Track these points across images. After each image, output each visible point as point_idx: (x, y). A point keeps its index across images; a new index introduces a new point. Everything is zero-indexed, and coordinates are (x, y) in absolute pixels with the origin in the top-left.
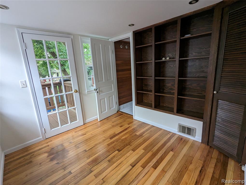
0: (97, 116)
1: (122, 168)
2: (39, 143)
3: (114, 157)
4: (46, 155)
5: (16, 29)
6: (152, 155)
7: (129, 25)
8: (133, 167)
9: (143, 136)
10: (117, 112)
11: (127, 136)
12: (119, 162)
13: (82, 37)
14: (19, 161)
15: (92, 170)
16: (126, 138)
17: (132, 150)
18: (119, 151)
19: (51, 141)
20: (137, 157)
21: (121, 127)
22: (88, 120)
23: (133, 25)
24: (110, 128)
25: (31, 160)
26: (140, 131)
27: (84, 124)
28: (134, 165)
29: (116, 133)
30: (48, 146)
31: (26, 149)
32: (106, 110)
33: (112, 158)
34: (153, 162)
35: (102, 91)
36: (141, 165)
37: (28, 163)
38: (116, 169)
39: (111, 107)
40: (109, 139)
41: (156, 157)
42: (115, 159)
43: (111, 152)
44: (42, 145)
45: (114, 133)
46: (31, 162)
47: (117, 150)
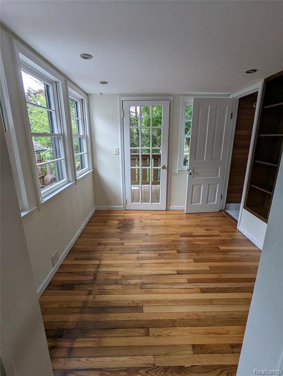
0: (183, 206)
1: (166, 268)
2: (119, 211)
3: (168, 254)
4: (118, 222)
5: (119, 97)
6: (216, 279)
7: (247, 72)
8: (178, 274)
9: (228, 255)
10: (220, 211)
11: (203, 243)
12: (168, 261)
13: (184, 97)
14: (100, 218)
15: (139, 252)
16: (200, 245)
17: (194, 260)
18: (178, 253)
19: (128, 213)
20: (193, 269)
21: (207, 230)
22: (172, 207)
23: (255, 71)
24: (192, 226)
25: (107, 221)
26: (230, 246)
27: (166, 210)
28: (180, 273)
29: (193, 234)
30: (124, 216)
31: (109, 211)
32: (199, 202)
33: (164, 254)
34: (208, 286)
35: (197, 174)
36: (189, 278)
37: (104, 222)
38: (160, 264)
39: (209, 200)
40: (179, 236)
41: (219, 284)
42: (166, 256)
43: (169, 248)
44: (120, 213)
45: (191, 233)
46: (106, 222)
47: (177, 250)
